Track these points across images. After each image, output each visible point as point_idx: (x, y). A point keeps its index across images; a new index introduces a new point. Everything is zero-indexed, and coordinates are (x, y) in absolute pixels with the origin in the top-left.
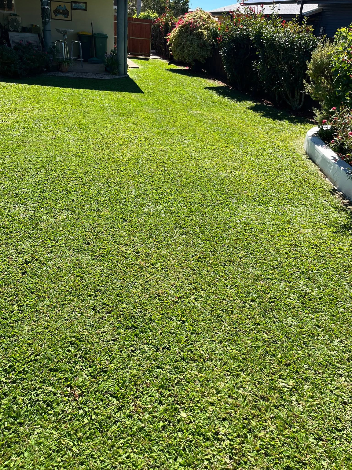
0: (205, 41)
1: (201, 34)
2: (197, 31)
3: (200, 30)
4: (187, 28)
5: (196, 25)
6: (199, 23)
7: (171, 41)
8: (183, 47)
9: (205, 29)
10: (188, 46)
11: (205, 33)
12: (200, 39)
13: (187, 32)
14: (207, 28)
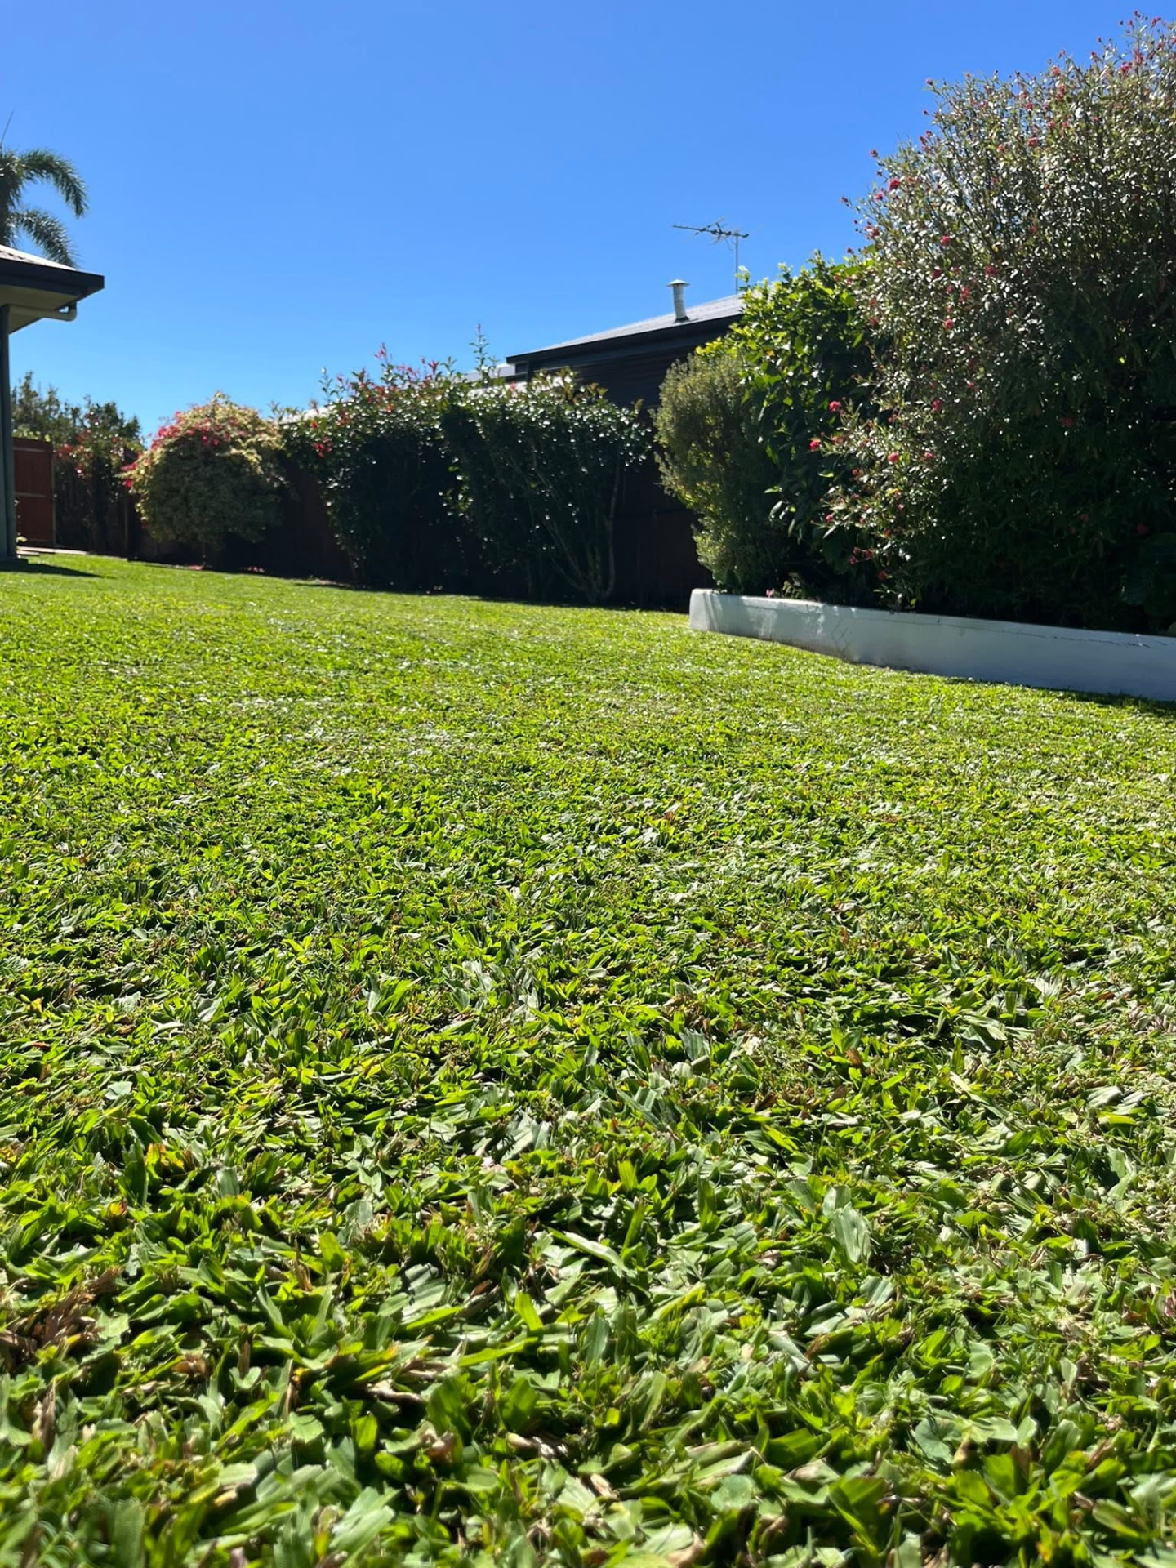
0: (255, 478)
1: (238, 461)
2: (227, 454)
3: (234, 451)
4: (192, 446)
5: (220, 439)
6: (228, 433)
7: (139, 486)
8: (186, 499)
9: (249, 447)
10: (200, 495)
11: (254, 457)
12: (238, 475)
13: (192, 457)
14: (257, 446)
